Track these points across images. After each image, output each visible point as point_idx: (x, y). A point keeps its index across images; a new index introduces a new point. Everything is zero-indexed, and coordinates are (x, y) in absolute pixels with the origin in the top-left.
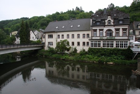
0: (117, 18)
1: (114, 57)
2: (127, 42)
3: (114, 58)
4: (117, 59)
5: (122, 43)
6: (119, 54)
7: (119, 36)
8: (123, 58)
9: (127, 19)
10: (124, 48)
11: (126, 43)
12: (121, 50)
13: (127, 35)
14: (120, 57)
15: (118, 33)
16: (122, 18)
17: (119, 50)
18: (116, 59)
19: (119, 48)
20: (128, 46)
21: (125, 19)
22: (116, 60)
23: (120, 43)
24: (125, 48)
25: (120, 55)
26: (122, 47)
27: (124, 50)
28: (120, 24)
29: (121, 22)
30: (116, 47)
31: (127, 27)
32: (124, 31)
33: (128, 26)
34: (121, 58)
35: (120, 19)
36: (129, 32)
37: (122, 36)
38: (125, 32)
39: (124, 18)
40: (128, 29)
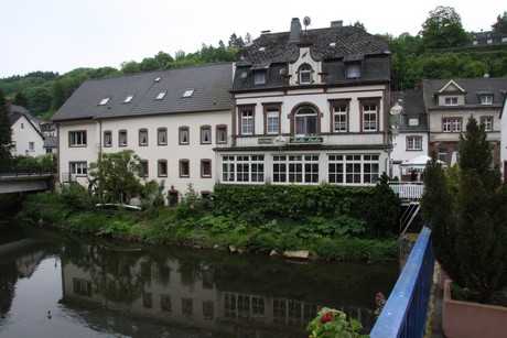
0: (338, 56)
1: (320, 227)
2: (376, 158)
3: (320, 232)
4: (332, 234)
5: (353, 162)
6: (342, 213)
7: (348, 133)
8: (356, 230)
9: (377, 60)
10: (362, 184)
11: (371, 162)
12: (349, 194)
13: (381, 129)
14: (342, 225)
15: (343, 118)
16: (359, 56)
17: (341, 194)
18: (324, 235)
19: (344, 184)
20: (380, 174)
21: (369, 60)
22: (327, 239)
23: (345, 162)
24: (366, 184)
25: (344, 217)
26: (357, 179)
27: (362, 194)
28: (349, 81)
29: (353, 73)
30: (332, 179)
31: (380, 94)
32: (366, 109)
33: (383, 87)
34: (349, 232)
35: (350, 58)
36: (388, 115)
37: (361, 133)
38: (373, 117)
39: (367, 56)
40: (382, 101)
